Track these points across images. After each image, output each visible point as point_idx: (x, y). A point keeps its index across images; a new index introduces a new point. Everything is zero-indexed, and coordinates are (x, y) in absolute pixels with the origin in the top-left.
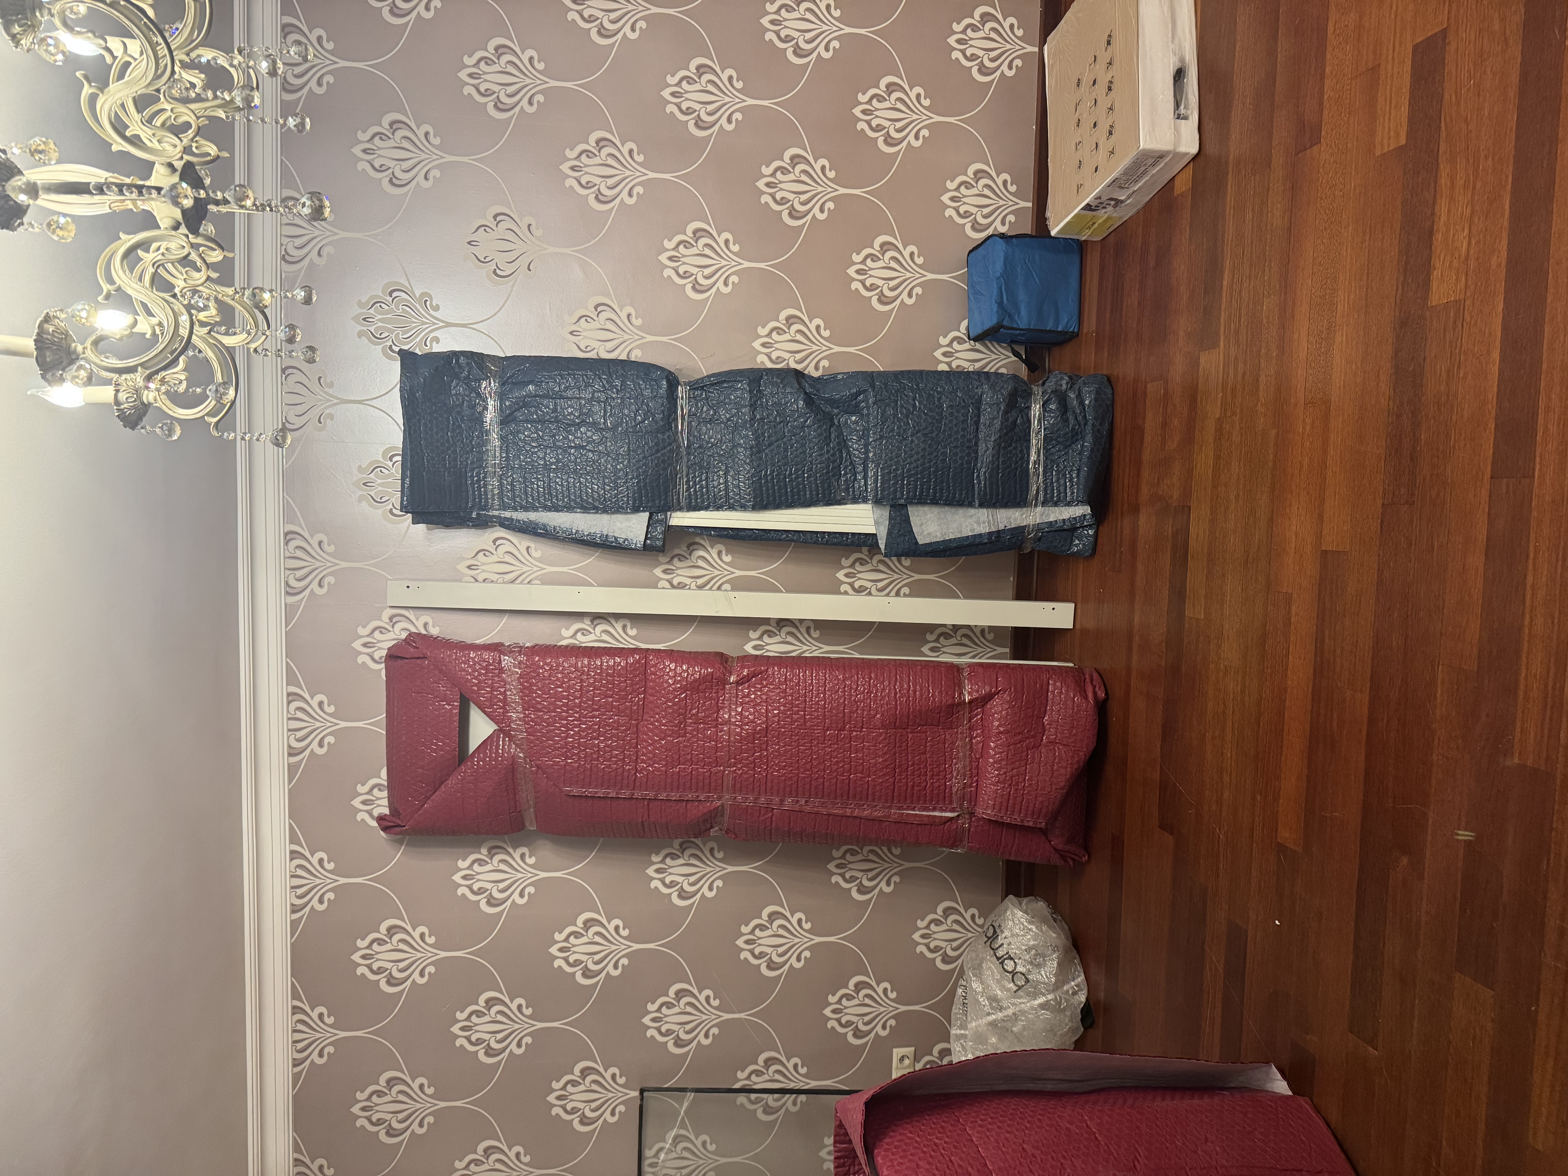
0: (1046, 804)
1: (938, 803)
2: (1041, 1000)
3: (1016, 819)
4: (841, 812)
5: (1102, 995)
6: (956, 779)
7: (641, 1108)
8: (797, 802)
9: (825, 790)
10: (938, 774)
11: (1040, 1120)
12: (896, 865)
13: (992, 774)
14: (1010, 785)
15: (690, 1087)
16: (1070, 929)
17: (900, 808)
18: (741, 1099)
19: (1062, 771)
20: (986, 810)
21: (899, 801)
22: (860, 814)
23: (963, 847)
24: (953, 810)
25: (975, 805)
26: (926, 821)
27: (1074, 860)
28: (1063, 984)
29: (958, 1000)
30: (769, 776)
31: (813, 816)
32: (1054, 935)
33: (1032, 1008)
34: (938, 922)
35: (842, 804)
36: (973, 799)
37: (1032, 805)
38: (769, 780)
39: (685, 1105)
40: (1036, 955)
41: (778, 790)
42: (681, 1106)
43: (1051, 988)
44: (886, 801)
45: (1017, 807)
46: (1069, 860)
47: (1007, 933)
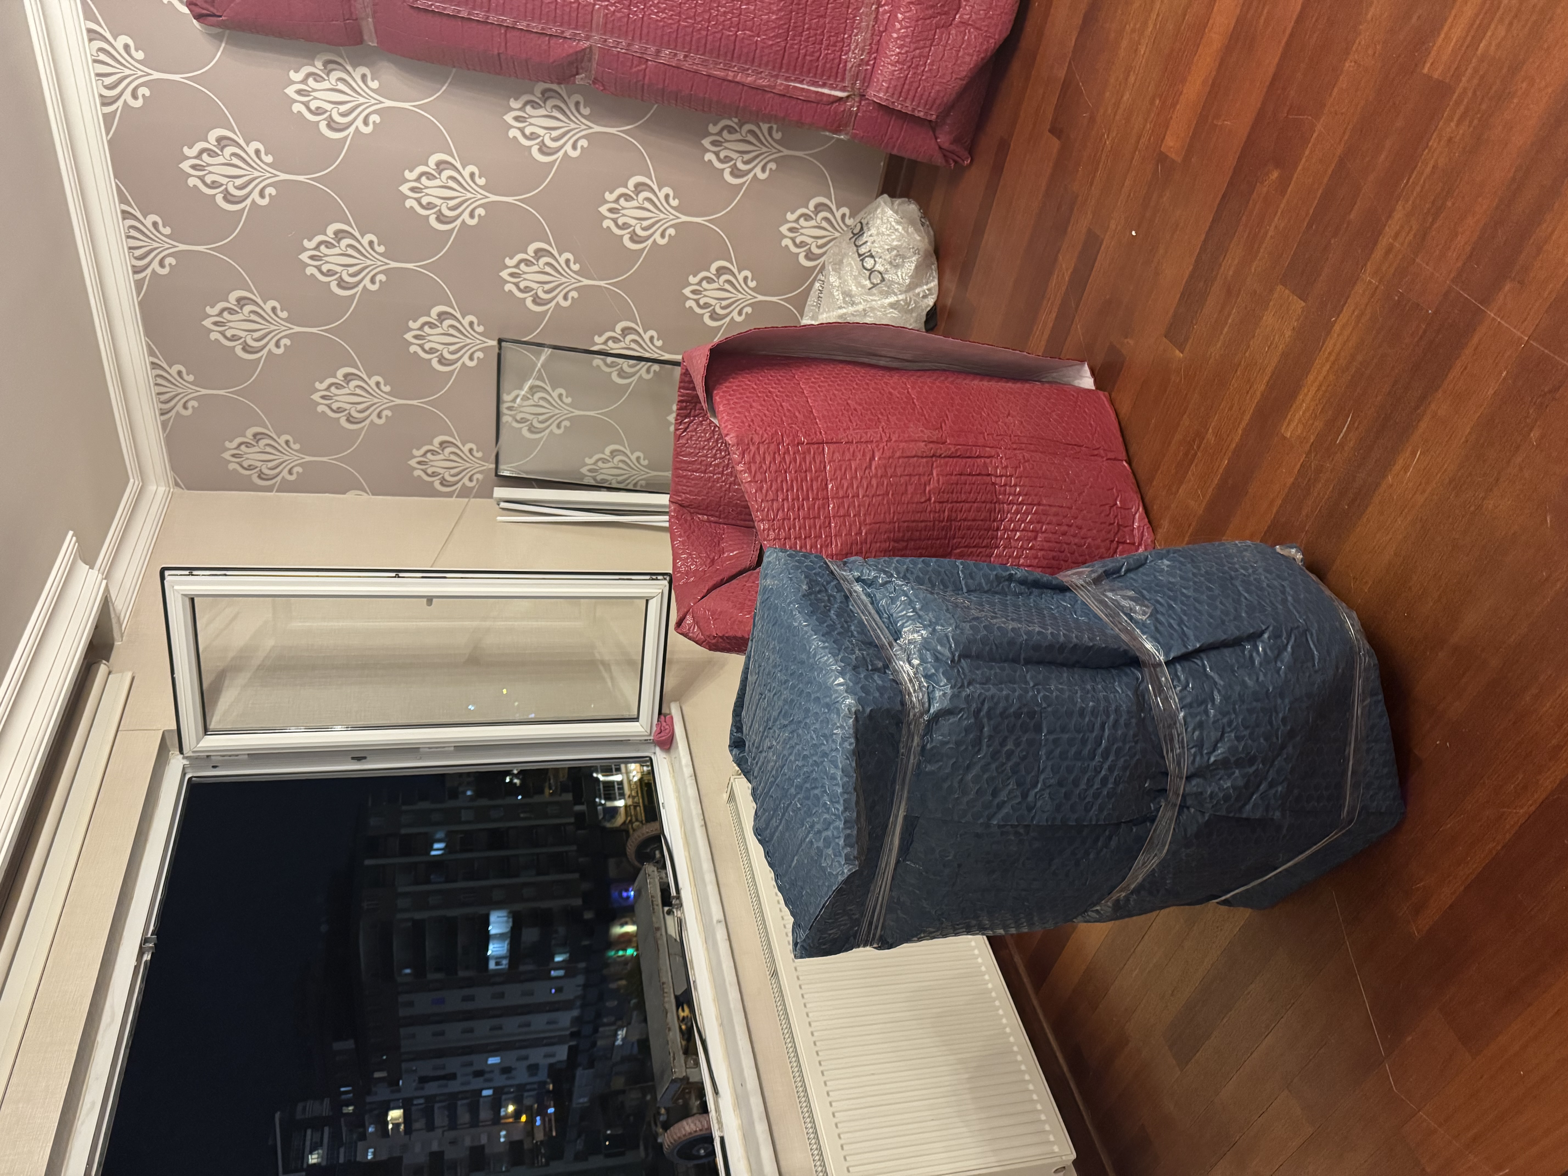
0: (942, 94)
1: (829, 78)
2: (892, 299)
3: (907, 107)
4: (721, 74)
5: (949, 302)
6: (853, 53)
7: (499, 355)
8: (676, 55)
9: (708, 46)
10: (834, 45)
11: (867, 384)
12: (774, 151)
13: (893, 52)
14: (910, 67)
15: (547, 342)
16: (935, 235)
17: (787, 79)
18: (597, 361)
19: (967, 59)
20: (878, 93)
21: (787, 71)
22: (743, 80)
23: (847, 134)
24: (843, 89)
25: (867, 87)
26: (813, 97)
27: (956, 162)
28: (916, 288)
29: (814, 294)
30: (645, 18)
31: (691, 74)
32: (918, 238)
33: (883, 306)
34: (807, 217)
35: (725, 65)
36: (867, 80)
37: (927, 93)
38: (645, 24)
39: (543, 358)
40: (896, 256)
41: (655, 38)
42: (538, 360)
43: (904, 289)
44: (774, 68)
45: (911, 93)
46: (951, 162)
47: (873, 231)
